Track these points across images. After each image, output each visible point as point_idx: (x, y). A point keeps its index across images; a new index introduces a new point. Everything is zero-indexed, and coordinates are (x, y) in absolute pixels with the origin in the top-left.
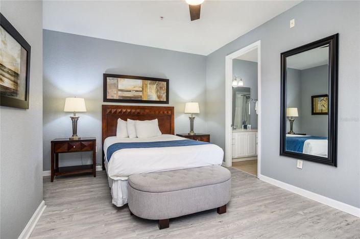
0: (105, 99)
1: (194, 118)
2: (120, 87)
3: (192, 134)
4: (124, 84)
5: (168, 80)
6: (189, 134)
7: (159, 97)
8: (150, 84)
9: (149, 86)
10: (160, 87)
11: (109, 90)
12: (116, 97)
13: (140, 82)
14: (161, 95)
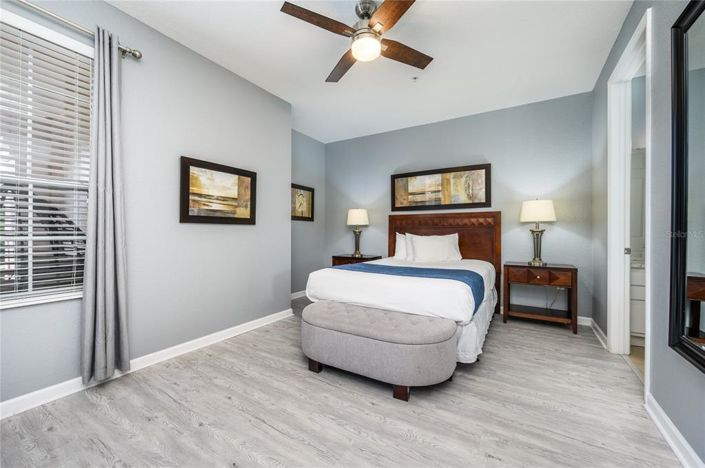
0: (394, 208)
1: (542, 232)
2: (411, 190)
3: (537, 264)
4: (415, 184)
5: (490, 165)
6: (530, 263)
7: (470, 197)
8: (454, 177)
9: (452, 181)
10: (473, 181)
11: (397, 195)
12: (406, 204)
13: (438, 177)
14: (475, 192)
